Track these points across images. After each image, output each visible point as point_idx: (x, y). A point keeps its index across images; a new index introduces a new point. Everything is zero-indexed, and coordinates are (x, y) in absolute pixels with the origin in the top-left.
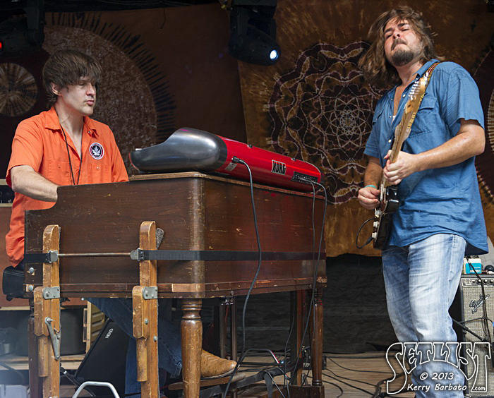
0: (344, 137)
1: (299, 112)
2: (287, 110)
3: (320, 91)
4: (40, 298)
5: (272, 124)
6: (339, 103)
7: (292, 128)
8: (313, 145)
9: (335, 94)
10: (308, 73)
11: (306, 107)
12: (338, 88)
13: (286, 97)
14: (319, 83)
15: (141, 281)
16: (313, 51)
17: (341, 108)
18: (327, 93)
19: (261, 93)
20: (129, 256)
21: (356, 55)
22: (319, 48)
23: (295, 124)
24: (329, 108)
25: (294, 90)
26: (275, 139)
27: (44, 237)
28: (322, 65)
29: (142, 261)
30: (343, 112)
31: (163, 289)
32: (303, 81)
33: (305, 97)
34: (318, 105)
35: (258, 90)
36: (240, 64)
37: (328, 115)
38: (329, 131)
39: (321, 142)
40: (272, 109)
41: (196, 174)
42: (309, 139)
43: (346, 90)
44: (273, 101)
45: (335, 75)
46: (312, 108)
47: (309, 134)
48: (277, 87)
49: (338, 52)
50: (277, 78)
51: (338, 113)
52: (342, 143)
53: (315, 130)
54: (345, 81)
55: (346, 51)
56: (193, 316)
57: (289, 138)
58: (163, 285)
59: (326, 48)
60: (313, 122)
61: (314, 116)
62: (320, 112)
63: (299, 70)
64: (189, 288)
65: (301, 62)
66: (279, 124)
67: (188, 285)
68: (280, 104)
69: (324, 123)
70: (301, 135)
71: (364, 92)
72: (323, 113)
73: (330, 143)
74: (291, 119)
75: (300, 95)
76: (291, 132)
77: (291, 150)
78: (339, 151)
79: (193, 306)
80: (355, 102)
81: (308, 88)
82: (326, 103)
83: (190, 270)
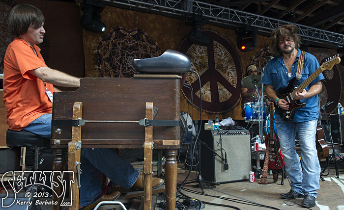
0: (129, 68)
1: (110, 55)
2: (105, 53)
3: (120, 47)
4: (74, 149)
5: (98, 59)
6: (127, 53)
7: (107, 62)
8: (116, 70)
9: (125, 49)
10: (114, 39)
11: (113, 53)
12: (127, 47)
13: (104, 48)
14: (119, 43)
15: (146, 138)
16: (117, 30)
17: (128, 55)
18: (122, 48)
19: (93, 45)
20: (138, 123)
21: (134, 34)
22: (119, 29)
23: (108, 60)
24: (123, 55)
25: (108, 45)
26: (99, 66)
27: (74, 109)
28: (120, 36)
29: (147, 126)
30: (129, 57)
31: (157, 143)
32: (112, 42)
33: (113, 49)
34: (118, 53)
35: (91, 44)
36: (84, 31)
37: (123, 58)
38: (123, 65)
39: (119, 69)
40: (98, 52)
41: (178, 76)
42: (114, 67)
43: (130, 48)
44: (98, 49)
45: (126, 41)
46: (116, 54)
47: (114, 65)
48: (101, 43)
49: (127, 31)
50: (101, 39)
51: (127, 57)
52: (128, 70)
53: (117, 64)
54: (130, 44)
55: (131, 32)
56: (173, 159)
57: (105, 66)
58: (157, 141)
59: (122, 29)
60: (116, 60)
61: (116, 57)
62: (119, 56)
63: (110, 37)
64: (174, 143)
65: (111, 34)
66: (101, 60)
67: (173, 141)
68: (101, 50)
69: (120, 61)
70: (111, 65)
71: (138, 50)
72: (120, 57)
73: (123, 70)
74: (106, 58)
75: (111, 48)
76: (106, 63)
77: (106, 71)
78: (127, 74)
79: (174, 153)
80: (134, 53)
81: (114, 45)
82: (122, 52)
83: (174, 132)
